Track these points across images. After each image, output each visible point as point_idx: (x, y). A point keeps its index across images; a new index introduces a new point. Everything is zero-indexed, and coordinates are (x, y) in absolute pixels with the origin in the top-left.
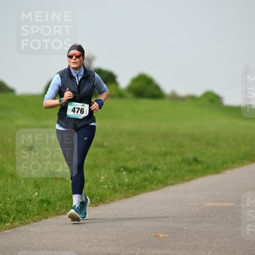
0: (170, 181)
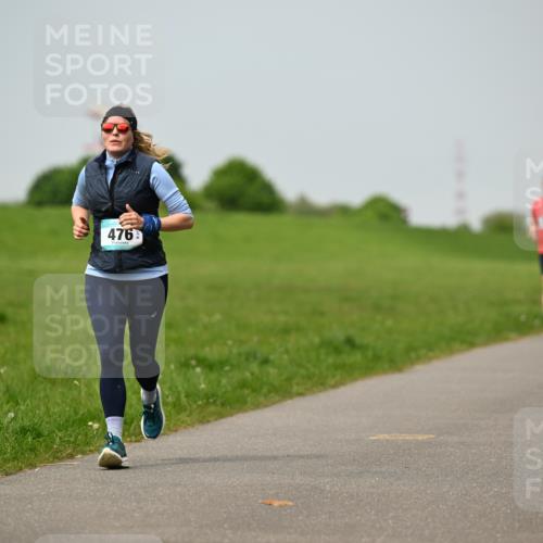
0: (295, 388)
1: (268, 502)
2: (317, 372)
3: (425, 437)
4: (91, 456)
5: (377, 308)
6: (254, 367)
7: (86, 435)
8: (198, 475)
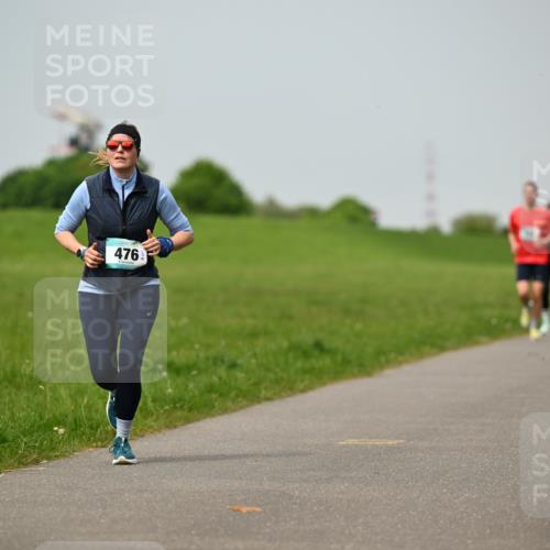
0: (263, 392)
1: (236, 508)
2: (285, 376)
3: (396, 442)
4: (56, 461)
5: (346, 311)
6: (222, 371)
7: (52, 441)
8: (164, 481)
